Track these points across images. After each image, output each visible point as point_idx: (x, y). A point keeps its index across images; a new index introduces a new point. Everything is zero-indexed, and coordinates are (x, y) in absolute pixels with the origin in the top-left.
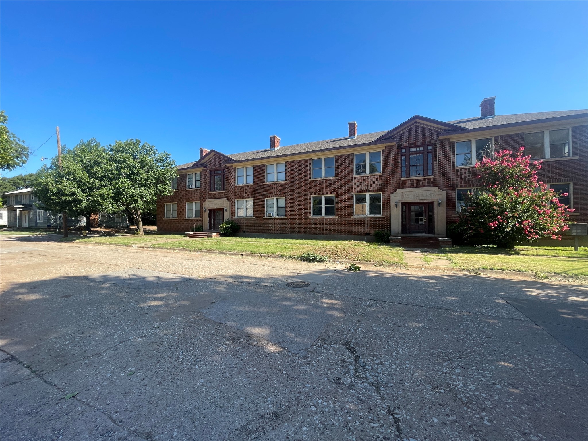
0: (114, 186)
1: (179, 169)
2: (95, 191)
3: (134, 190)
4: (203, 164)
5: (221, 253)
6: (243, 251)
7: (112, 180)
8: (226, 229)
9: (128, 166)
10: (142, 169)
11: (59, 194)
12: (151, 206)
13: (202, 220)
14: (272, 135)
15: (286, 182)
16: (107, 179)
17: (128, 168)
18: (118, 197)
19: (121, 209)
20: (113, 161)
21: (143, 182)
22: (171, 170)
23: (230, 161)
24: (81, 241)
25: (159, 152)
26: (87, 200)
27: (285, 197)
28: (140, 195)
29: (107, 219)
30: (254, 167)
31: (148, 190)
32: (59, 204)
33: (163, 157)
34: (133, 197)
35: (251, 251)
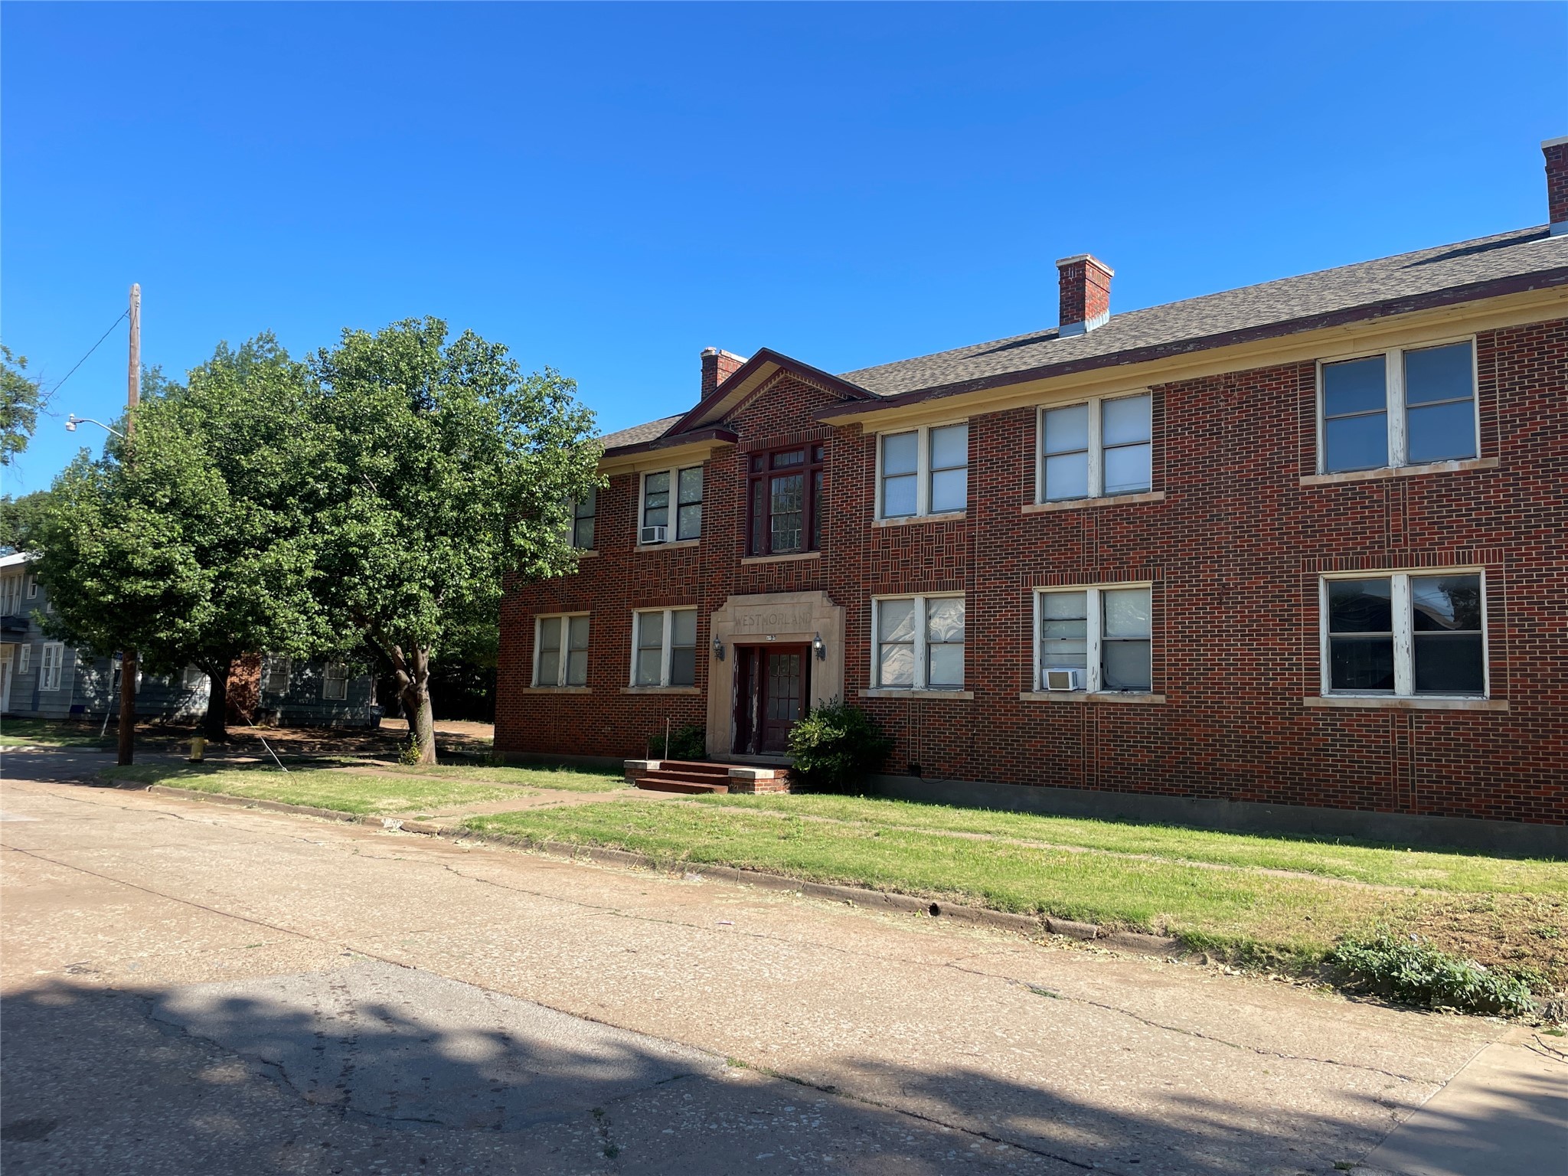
0: (323, 531)
1: (610, 453)
2: (247, 559)
3: (407, 549)
4: (719, 421)
5: (815, 889)
6: (938, 889)
7: (320, 505)
8: (823, 749)
9: (390, 437)
10: (448, 454)
11: (115, 568)
12: (474, 629)
13: (702, 700)
14: (1072, 256)
15: (1160, 496)
16: (302, 500)
17: (388, 448)
18: (339, 584)
19: (351, 643)
20: (329, 420)
21: (449, 513)
22: (573, 457)
23: (851, 399)
24: (176, 786)
25: (524, 372)
26: (217, 596)
27: (1149, 584)
28: (433, 576)
29: (293, 685)
30: (973, 424)
31: (466, 552)
32: (111, 613)
33: (539, 397)
34: (400, 584)
35: (987, 895)
